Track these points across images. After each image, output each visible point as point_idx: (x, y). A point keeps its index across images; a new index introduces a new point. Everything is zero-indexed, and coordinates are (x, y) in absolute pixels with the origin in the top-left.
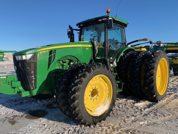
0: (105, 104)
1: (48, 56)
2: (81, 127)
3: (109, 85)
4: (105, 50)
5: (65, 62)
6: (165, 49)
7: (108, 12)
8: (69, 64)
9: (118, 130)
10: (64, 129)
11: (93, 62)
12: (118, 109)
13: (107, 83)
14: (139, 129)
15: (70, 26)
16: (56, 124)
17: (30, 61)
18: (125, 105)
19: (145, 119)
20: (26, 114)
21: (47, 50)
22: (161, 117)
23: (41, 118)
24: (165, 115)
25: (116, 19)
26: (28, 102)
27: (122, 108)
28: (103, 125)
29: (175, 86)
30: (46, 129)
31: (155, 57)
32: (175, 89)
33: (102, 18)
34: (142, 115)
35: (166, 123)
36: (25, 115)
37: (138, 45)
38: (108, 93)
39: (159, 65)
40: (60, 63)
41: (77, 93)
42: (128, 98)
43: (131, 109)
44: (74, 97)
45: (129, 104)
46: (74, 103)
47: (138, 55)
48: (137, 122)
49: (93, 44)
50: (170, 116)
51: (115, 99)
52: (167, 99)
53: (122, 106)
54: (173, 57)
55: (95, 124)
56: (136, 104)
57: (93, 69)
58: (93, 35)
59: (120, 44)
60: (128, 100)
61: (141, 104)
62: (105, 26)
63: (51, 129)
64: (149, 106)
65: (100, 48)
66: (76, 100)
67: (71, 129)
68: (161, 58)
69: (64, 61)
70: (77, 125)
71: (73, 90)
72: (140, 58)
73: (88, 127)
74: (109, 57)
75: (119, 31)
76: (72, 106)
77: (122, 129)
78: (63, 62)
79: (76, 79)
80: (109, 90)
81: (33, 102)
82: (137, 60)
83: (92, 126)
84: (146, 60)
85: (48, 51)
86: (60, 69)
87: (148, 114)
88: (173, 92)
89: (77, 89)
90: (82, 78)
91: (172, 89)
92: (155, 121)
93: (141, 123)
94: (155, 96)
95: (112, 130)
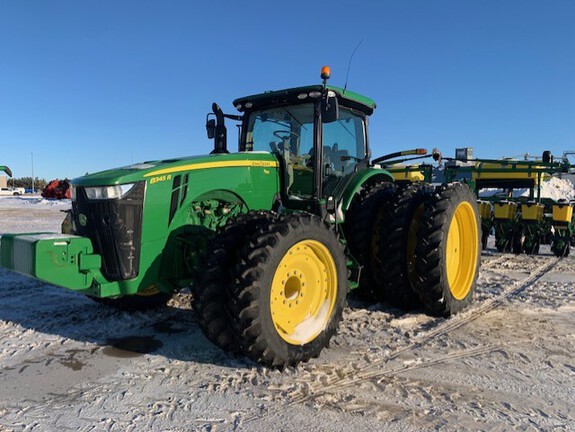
0: (318, 316)
1: (170, 191)
2: (259, 371)
3: (328, 269)
4: (313, 176)
5: (208, 208)
6: (475, 175)
7: (324, 76)
8: (218, 212)
9: (351, 377)
10: (217, 377)
11: (281, 207)
12: (348, 333)
13: (323, 262)
14: (401, 375)
15: (215, 106)
16: (191, 368)
17: (124, 202)
18: (367, 322)
19: (416, 354)
20: (102, 345)
21: (166, 174)
22: (456, 349)
23: (147, 356)
24: (466, 344)
25: (345, 96)
26: (96, 317)
27: (359, 330)
28: (314, 366)
29: (497, 278)
30: (170, 377)
31: (443, 198)
32: (498, 285)
33: (307, 90)
34: (410, 345)
35: (466, 361)
36: (102, 348)
37: (401, 161)
38: (325, 287)
39: (454, 220)
40: (195, 210)
41: (255, 284)
42: (373, 307)
43: (383, 334)
44: (248, 294)
45: (376, 321)
46: (247, 308)
47: (400, 191)
48: (397, 359)
49: (280, 158)
50: (477, 348)
51: (342, 304)
52: (474, 310)
53: (359, 325)
54: (495, 199)
55: (294, 364)
56: (395, 323)
57: (294, 227)
58: (282, 135)
59: (352, 161)
60: (374, 314)
61: (408, 322)
62: (315, 111)
63: (183, 378)
64: (427, 327)
65: (299, 171)
66: (253, 300)
67: (235, 376)
68: (459, 200)
69: (206, 204)
70: (249, 367)
71: (244, 276)
72: (406, 201)
73: (278, 371)
74: (325, 195)
75: (351, 125)
76: (240, 315)
77: (360, 375)
78: (202, 205)
79: (252, 250)
80: (329, 280)
81: (112, 317)
82: (399, 205)
83: (287, 370)
84: (422, 206)
85: (169, 177)
86: (194, 226)
87: (425, 343)
88: (491, 294)
89: (254, 274)
90: (268, 247)
91: (488, 285)
92: (439, 357)
93: (407, 363)
94: (442, 300)
95: (336, 376)
